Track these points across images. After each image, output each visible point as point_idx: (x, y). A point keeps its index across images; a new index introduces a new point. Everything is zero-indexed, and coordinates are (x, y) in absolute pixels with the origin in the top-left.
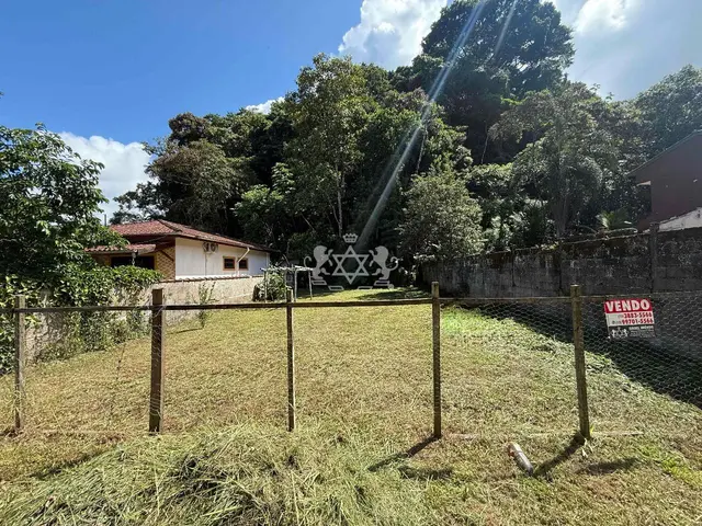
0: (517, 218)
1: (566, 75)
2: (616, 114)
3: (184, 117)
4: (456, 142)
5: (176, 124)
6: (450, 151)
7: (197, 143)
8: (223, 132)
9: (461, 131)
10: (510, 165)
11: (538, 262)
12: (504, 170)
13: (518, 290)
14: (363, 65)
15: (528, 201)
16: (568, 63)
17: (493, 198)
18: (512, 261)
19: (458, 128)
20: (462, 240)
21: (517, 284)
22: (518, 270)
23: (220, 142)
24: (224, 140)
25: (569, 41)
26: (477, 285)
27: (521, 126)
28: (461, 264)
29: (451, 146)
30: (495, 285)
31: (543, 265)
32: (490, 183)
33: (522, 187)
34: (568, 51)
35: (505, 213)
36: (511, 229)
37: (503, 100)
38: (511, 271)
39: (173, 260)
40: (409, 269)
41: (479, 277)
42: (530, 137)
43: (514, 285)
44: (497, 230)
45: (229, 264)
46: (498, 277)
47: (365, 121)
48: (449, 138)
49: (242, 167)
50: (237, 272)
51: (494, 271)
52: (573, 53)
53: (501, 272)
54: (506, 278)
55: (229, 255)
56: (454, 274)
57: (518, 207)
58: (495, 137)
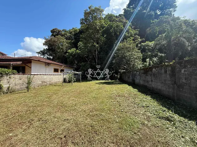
0: (155, 59)
1: (174, 14)
2: (193, 23)
3: (55, 29)
4: (135, 34)
5: (53, 31)
6: (133, 37)
7: (57, 36)
8: (66, 34)
9: (137, 31)
10: (153, 42)
11: (163, 71)
12: (151, 44)
13: (153, 83)
14: (108, 14)
15: (159, 54)
16: (175, 11)
17: (147, 52)
18: (151, 71)
19: (136, 30)
20: (134, 64)
21: (153, 80)
22: (154, 75)
23: (65, 37)
24: (66, 36)
25: (175, 3)
26: (138, 80)
27: (157, 29)
28: (133, 72)
29: (133, 35)
30: (144, 81)
31: (166, 72)
32: (146, 48)
33: (157, 49)
34: (175, 7)
35: (151, 57)
36: (153, 63)
37: (152, 21)
38: (151, 75)
39: (31, 68)
40: (117, 75)
41: (138, 77)
42: (160, 33)
43: (152, 81)
44: (148, 63)
45: (56, 70)
46: (145, 78)
47: (105, 27)
48: (133, 33)
49: (69, 43)
50: (59, 73)
51: (144, 75)
52: (177, 7)
53: (147, 75)
54: (149, 78)
55: (56, 67)
56: (131, 76)
57: (156, 56)
58: (148, 32)
